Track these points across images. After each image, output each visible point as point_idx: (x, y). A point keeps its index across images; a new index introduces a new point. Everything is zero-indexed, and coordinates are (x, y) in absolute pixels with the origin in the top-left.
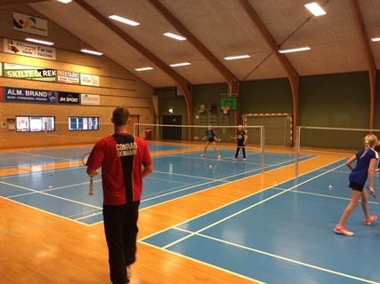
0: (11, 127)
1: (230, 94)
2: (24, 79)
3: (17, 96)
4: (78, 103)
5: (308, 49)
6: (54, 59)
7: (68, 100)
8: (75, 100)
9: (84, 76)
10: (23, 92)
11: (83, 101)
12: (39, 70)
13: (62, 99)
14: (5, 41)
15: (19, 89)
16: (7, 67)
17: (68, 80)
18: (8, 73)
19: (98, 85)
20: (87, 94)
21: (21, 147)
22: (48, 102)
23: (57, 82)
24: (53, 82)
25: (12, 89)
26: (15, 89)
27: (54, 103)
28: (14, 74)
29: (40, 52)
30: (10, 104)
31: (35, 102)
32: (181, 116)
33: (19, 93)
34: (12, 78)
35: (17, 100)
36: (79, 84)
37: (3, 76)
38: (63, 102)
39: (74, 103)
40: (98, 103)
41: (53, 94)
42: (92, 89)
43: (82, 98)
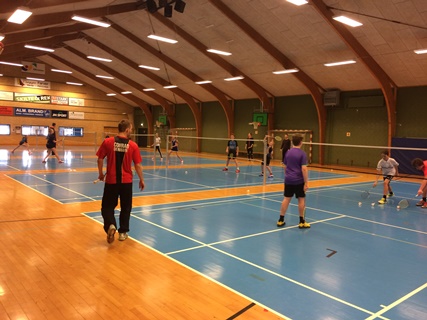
0: (18, 132)
2: (28, 102)
3: (22, 113)
4: (67, 118)
6: (49, 88)
7: (59, 115)
8: (64, 115)
9: (72, 99)
10: (27, 110)
11: (70, 117)
12: (38, 96)
13: (54, 115)
14: (16, 79)
15: (24, 108)
16: (16, 95)
17: (59, 102)
18: (17, 98)
19: (83, 105)
20: (74, 112)
22: (44, 116)
23: (51, 103)
24: (48, 104)
25: (19, 108)
26: (22, 108)
27: (48, 117)
28: (21, 99)
30: (17, 118)
31: (35, 116)
32: (147, 129)
33: (24, 111)
34: (20, 101)
35: (22, 115)
36: (68, 105)
37: (14, 100)
38: (55, 117)
39: (63, 117)
40: (83, 118)
41: (48, 111)
42: (78, 108)
43: (70, 114)
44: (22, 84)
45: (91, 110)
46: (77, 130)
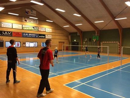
0: (24, 45)
1: (96, 35)
2: (28, 30)
3: (26, 35)
5: (126, 18)
6: (38, 23)
9: (47, 29)
10: (28, 34)
12: (33, 27)
14: (23, 18)
16: (23, 26)
17: (42, 30)
18: (24, 28)
19: (51, 32)
21: (27, 52)
22: (35, 37)
24: (37, 31)
25: (25, 33)
27: (37, 38)
28: (26, 29)
29: (33, 21)
30: (24, 38)
31: (32, 37)
32: (78, 43)
35: (26, 37)
36: (45, 32)
37: (22, 29)
40: (51, 38)
41: (37, 35)
42: (49, 33)
43: (46, 36)
44: (26, 21)
45: (54, 34)
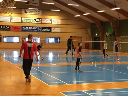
2: (29, 23)
4: (50, 31)
6: (41, 14)
7: (46, 30)
8: (49, 30)
11: (53, 31)
12: (34, 19)
13: (43, 30)
14: (23, 10)
15: (27, 27)
16: (23, 19)
17: (46, 22)
18: (23, 21)
19: (60, 23)
20: (54, 28)
22: (38, 31)
23: (41, 23)
24: (40, 23)
25: (24, 27)
26: (26, 27)
27: (40, 31)
28: (26, 21)
29: (35, 12)
30: (23, 32)
31: (33, 31)
33: (27, 28)
34: (25, 23)
35: (26, 31)
36: (51, 24)
37: (22, 22)
38: (44, 31)
39: (49, 31)
40: (59, 31)
41: (40, 28)
42: (57, 25)
43: (52, 29)
44: (26, 12)
45: (64, 26)
46: (56, 39)
